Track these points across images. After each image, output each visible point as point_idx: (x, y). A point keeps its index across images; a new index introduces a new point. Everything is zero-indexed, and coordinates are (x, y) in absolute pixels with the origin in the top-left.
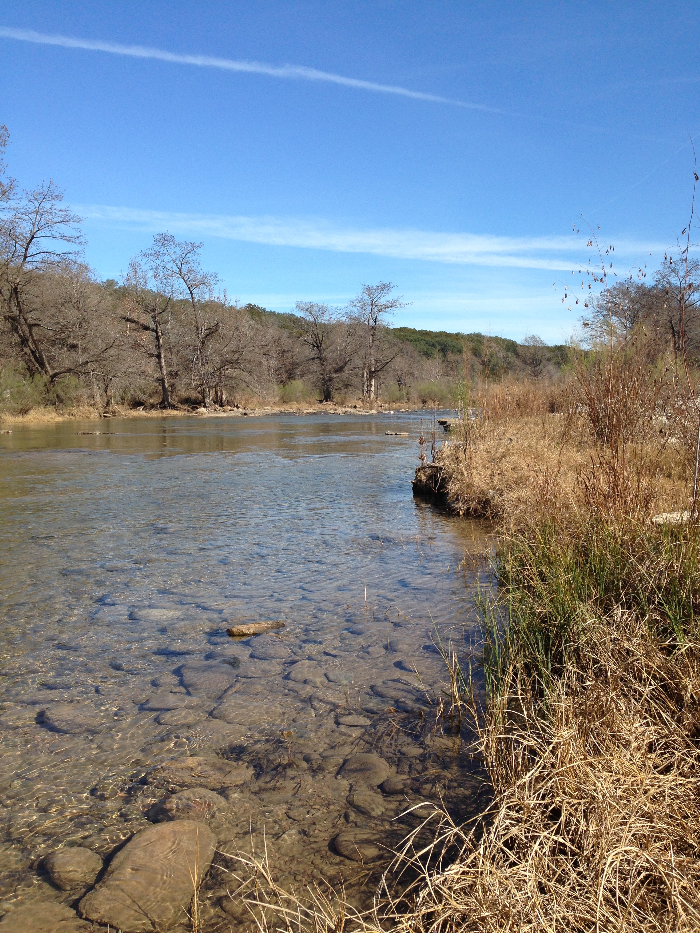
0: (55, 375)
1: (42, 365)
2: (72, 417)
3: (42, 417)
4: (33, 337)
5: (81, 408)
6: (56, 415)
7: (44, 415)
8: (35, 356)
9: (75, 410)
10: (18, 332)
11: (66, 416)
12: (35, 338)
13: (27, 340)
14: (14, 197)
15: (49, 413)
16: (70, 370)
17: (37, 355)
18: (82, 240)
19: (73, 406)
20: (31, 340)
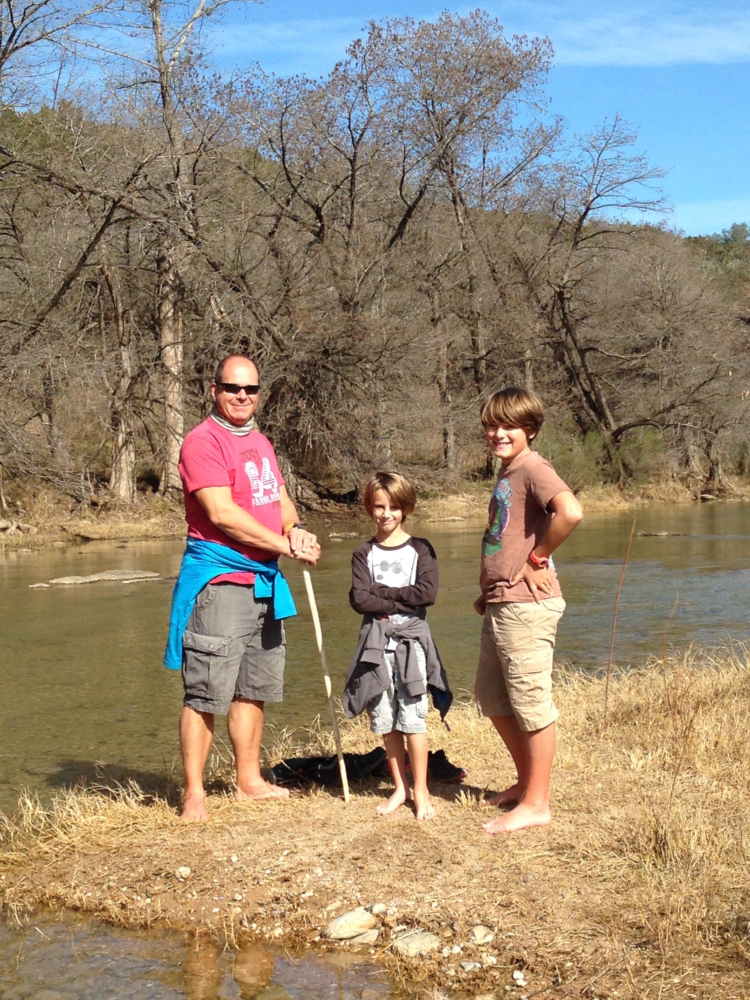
0: (620, 431)
1: (601, 414)
2: (646, 501)
3: (598, 503)
4: (586, 370)
5: (663, 485)
6: (621, 499)
7: (600, 499)
8: (589, 400)
9: (652, 490)
10: (564, 363)
11: (638, 499)
12: (590, 371)
13: (578, 375)
14: (560, 147)
15: (609, 495)
16: (644, 422)
17: (593, 397)
18: (664, 205)
19: (650, 482)
20: (583, 376)
